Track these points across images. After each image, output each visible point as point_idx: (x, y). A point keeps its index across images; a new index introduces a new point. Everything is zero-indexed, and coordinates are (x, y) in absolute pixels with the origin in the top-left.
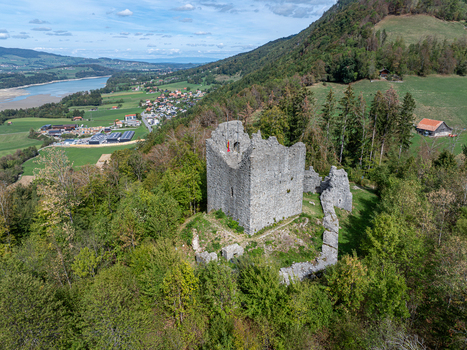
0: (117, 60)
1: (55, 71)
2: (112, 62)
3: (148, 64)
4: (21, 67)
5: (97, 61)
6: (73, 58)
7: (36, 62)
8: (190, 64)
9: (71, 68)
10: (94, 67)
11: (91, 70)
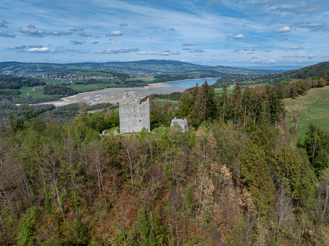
0: (228, 67)
1: (188, 73)
2: (224, 69)
3: (249, 70)
4: (172, 70)
5: (215, 68)
6: (201, 66)
7: (180, 68)
8: (281, 71)
9: (198, 72)
10: (212, 72)
11: (210, 73)
